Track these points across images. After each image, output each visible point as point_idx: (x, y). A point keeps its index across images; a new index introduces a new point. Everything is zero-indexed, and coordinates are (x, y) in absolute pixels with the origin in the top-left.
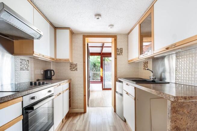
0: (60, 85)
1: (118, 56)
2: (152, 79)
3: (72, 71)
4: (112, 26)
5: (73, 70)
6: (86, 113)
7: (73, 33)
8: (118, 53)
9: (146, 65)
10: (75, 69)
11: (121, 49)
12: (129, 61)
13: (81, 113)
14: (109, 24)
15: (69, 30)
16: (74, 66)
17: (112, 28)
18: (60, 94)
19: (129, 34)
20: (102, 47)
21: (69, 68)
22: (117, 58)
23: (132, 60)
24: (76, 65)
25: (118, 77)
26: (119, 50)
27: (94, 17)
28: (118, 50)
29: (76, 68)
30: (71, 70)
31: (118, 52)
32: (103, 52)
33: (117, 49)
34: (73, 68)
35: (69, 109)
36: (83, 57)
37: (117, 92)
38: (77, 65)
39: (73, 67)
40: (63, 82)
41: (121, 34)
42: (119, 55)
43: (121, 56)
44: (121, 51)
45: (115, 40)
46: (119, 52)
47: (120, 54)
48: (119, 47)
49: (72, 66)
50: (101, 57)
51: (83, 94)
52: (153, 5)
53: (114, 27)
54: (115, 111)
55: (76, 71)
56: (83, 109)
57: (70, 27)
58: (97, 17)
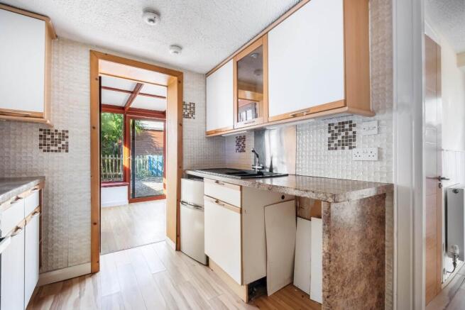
0: (18, 198)
1: (185, 120)
2: (257, 170)
3: (46, 153)
4: (177, 48)
5: (53, 148)
6: (97, 274)
7: (57, 36)
8: (186, 113)
9: (241, 143)
10: (60, 145)
11: (192, 106)
12: (208, 133)
13: (82, 278)
14: (173, 43)
15: (44, 23)
16: (56, 137)
17: (177, 52)
18: (17, 228)
19: (208, 74)
20: (133, 93)
21: (37, 142)
22: (184, 124)
23: (216, 132)
24: (64, 135)
25: (184, 169)
26: (188, 107)
27: (142, 13)
28: (184, 107)
29: (63, 143)
30: (46, 148)
31: (184, 111)
32: (132, 106)
33: (184, 103)
34: (54, 142)
35: (40, 274)
36: (89, 112)
37: (183, 202)
38: (69, 134)
39: (51, 139)
40: (25, 186)
41: (191, 72)
42: (187, 117)
43: (192, 120)
44: (192, 109)
45: (180, 82)
46: (188, 111)
47: (190, 116)
48: (187, 99)
49: (49, 136)
50: (125, 117)
51: (89, 221)
52: (267, 33)
53: (183, 51)
54: (178, 248)
55: (63, 154)
56: (90, 264)
57: (48, 15)
58: (152, 16)
